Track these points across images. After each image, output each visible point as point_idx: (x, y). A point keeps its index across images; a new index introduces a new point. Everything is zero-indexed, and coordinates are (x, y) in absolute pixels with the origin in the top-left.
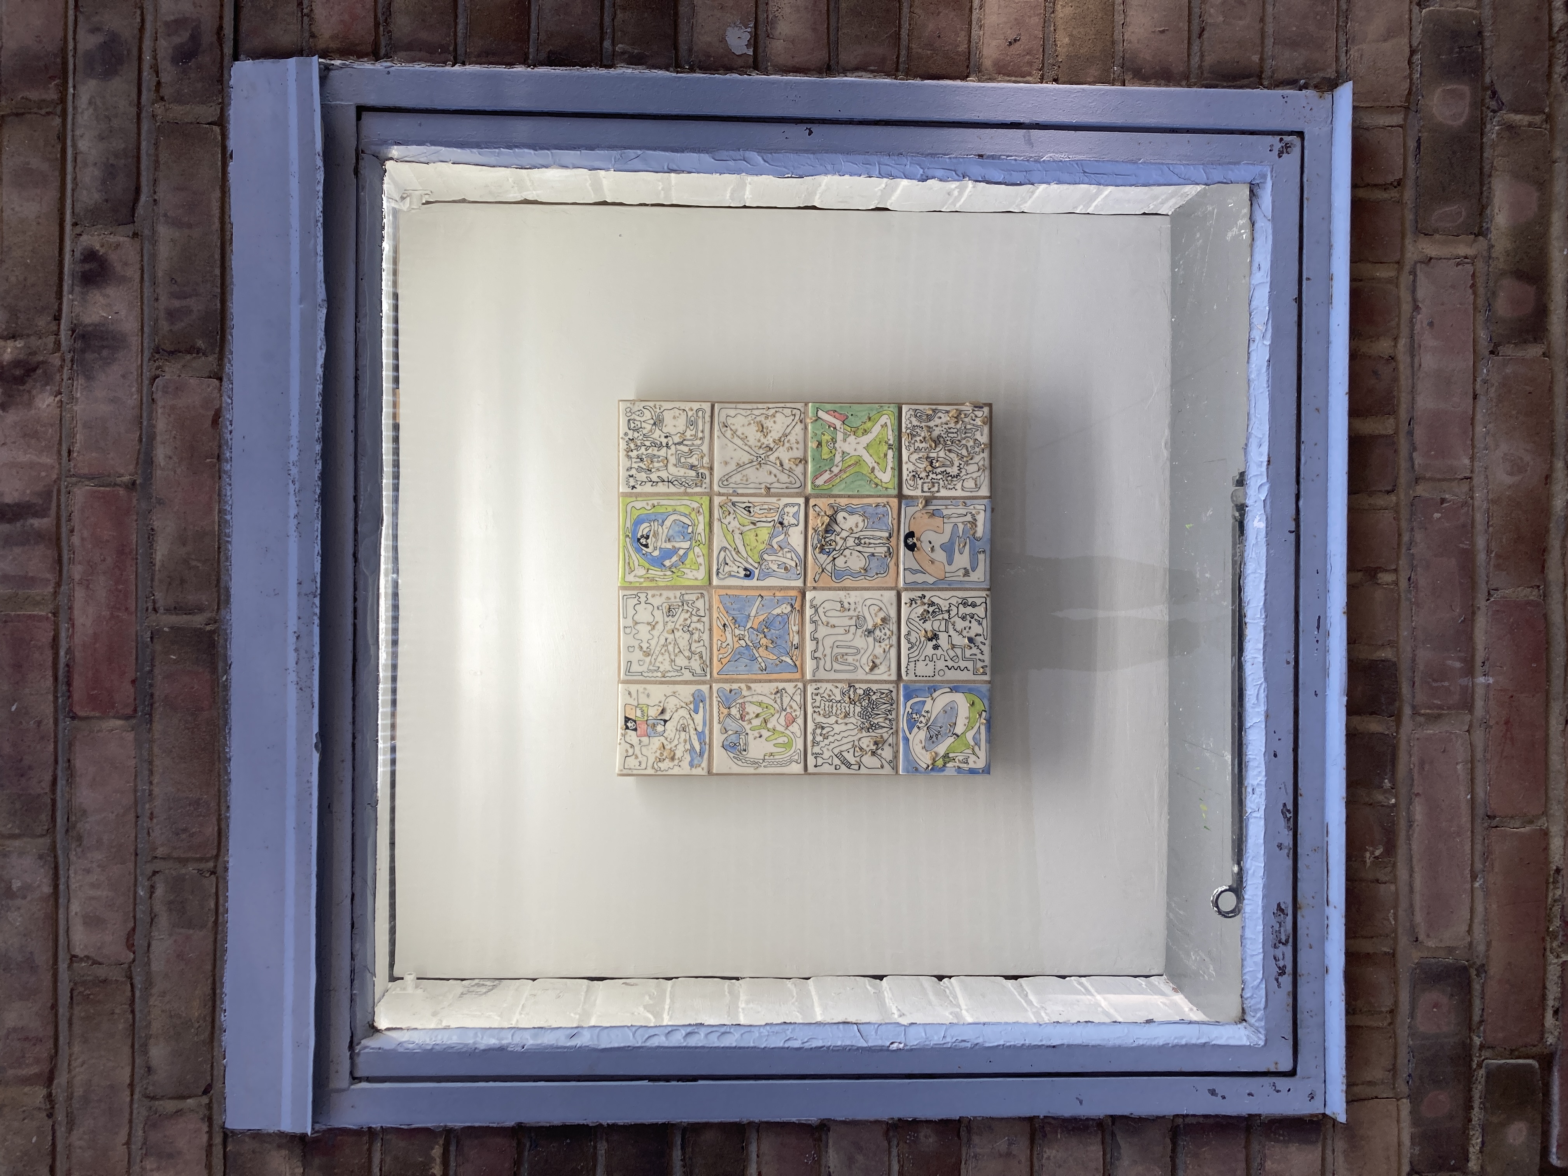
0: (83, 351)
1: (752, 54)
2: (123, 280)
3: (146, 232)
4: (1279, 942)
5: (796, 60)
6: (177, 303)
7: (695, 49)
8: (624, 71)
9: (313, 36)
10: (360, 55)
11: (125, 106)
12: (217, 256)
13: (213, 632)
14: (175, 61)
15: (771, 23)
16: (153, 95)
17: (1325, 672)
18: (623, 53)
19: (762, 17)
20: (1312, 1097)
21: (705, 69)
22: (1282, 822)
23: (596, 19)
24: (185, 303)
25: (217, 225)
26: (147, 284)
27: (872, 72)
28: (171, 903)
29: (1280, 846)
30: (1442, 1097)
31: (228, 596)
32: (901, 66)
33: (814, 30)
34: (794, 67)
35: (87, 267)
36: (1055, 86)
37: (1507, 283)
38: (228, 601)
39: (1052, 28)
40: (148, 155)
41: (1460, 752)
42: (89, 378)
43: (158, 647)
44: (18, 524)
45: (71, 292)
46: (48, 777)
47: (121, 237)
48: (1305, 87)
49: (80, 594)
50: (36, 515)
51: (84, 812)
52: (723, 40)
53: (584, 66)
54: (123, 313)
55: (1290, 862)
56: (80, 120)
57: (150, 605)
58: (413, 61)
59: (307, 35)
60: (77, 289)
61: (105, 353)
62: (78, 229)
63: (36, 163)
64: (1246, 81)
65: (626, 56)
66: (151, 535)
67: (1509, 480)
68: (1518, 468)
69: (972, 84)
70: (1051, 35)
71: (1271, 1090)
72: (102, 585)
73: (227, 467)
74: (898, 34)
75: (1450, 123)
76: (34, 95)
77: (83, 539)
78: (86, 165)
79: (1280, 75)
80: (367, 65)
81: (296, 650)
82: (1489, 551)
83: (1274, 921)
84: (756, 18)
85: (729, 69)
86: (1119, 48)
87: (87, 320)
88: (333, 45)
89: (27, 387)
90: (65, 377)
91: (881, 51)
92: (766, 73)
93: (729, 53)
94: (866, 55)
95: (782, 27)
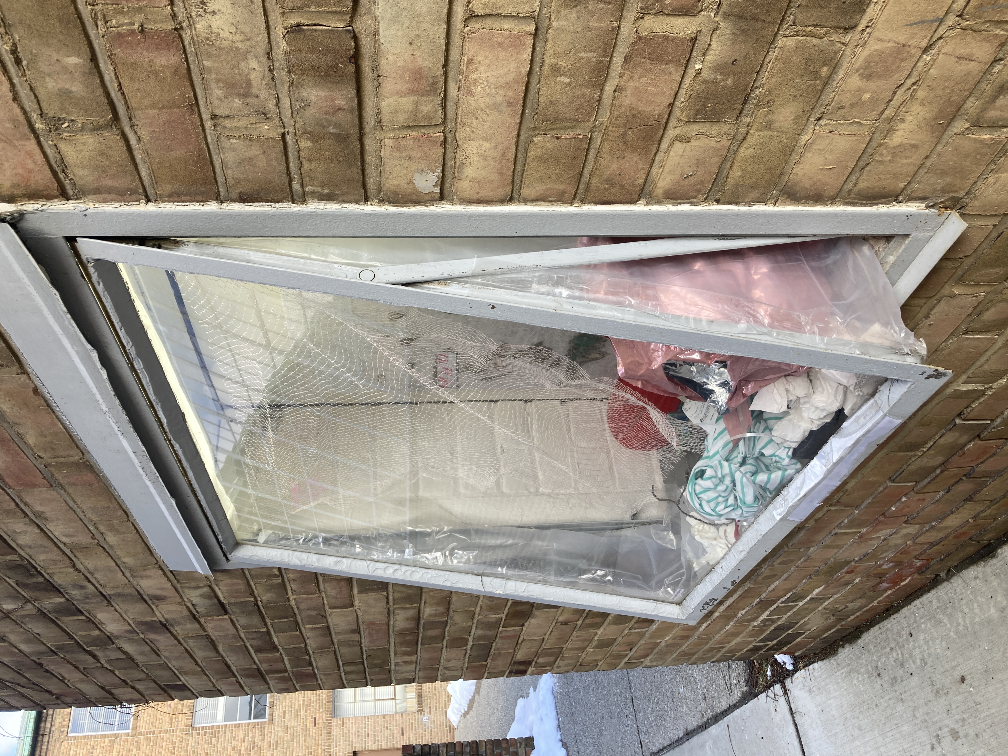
1: (439, 191)
5: (480, 195)
7: (384, 189)
8: (315, 205)
10: (49, 198)
13: (85, 462)
15: (457, 168)
18: (313, 193)
19: (450, 163)
21: (393, 202)
23: (283, 169)
27: (551, 201)
28: (110, 529)
32: (578, 196)
33: (501, 174)
34: (478, 200)
39: (728, 166)
43: (52, 469)
46: (12, 504)
51: (42, 512)
52: (411, 182)
53: (277, 202)
58: (105, 201)
64: (884, 200)
65: (317, 195)
66: (19, 435)
69: (641, 206)
70: (725, 172)
74: (581, 174)
84: (444, 165)
85: (417, 202)
86: (785, 178)
91: (562, 187)
92: (452, 202)
93: (416, 191)
94: (547, 190)
95: (469, 172)
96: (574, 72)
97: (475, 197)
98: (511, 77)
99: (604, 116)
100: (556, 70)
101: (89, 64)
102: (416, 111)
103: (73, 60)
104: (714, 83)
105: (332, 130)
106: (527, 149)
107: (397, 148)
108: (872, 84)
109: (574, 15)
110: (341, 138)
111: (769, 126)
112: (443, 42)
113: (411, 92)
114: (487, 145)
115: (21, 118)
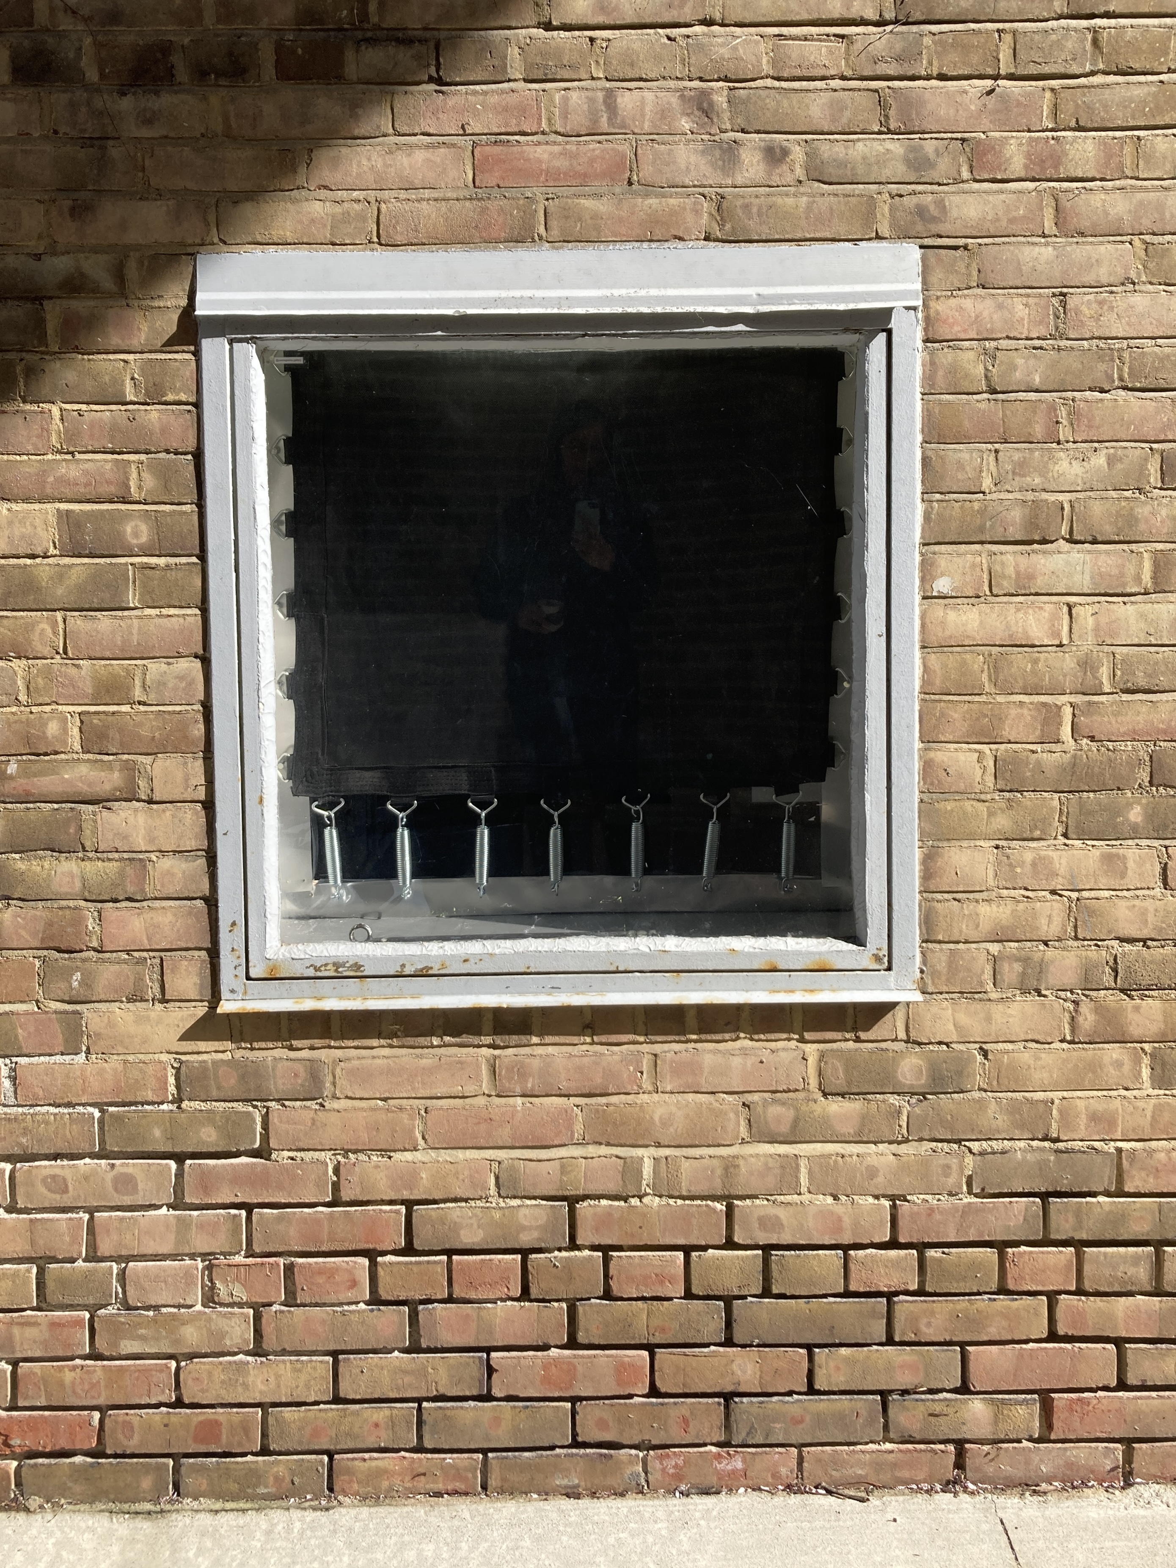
0: (721, 148)
1: (933, 594)
2: (770, 174)
3: (802, 189)
4: (337, 965)
5: (930, 625)
6: (755, 210)
7: (935, 557)
8: (920, 508)
9: (938, 298)
10: (926, 330)
11: (886, 173)
12: (787, 236)
13: (533, 238)
14: (918, 206)
15: (955, 607)
16: (894, 193)
17: (521, 993)
18: (932, 508)
19: (959, 601)
20: (232, 991)
21: (923, 563)
22: (420, 967)
23: (954, 489)
24: (755, 216)
25: (808, 236)
26: (767, 189)
27: (924, 676)
28: (348, 213)
29: (403, 966)
30: (233, 1081)
31: (557, 249)
33: (951, 637)
34: (925, 623)
35: (778, 150)
36: (917, 801)
37: (791, 1113)
38: (554, 248)
39: (957, 798)
40: (854, 190)
41: (469, 1089)
42: (703, 152)
43: (521, 202)
44: (603, 108)
45: (760, 140)
46: (432, 131)
47: (800, 172)
48: (922, 972)
49: (557, 149)
50: (609, 119)
51: (409, 155)
52: (942, 575)
53: (922, 482)
54: (747, 175)
55: (392, 973)
56: (875, 144)
57: (550, 196)
58: (923, 365)
59: (939, 294)
60: (763, 144)
61: (720, 163)
62: (803, 144)
63: (847, 114)
64: (924, 931)
65: (930, 511)
66: (599, 196)
67: (656, 1118)
68: (666, 1122)
69: (917, 745)
70: (952, 798)
71: (236, 962)
72: (562, 163)
73: (645, 245)
74: (949, 694)
75: (899, 1071)
76: (892, 113)
77: (594, 150)
78: (846, 148)
79: (929, 955)
80: (919, 335)
81: (522, 297)
82: (607, 1105)
83: (351, 963)
84: (958, 597)
85: (923, 580)
86: (945, 844)
87: (741, 151)
88: (932, 311)
89: (696, 112)
90: (703, 137)
91: (938, 682)
92: (920, 605)
93: (933, 579)
94: (935, 671)
95: (952, 615)
96: (1034, 672)
97: (928, 621)
98: (1031, 634)
99: (1000, 699)
100: (1036, 662)
101: (1035, 387)
102: (1004, 577)
103: (1037, 379)
104: (1028, 764)
105: (988, 524)
106: (972, 652)
107: (973, 566)
108: (1028, 868)
109: (1073, 665)
110: (981, 529)
111: (991, 814)
112: (1054, 591)
113: (1018, 573)
114: (976, 624)
115: (994, 336)
